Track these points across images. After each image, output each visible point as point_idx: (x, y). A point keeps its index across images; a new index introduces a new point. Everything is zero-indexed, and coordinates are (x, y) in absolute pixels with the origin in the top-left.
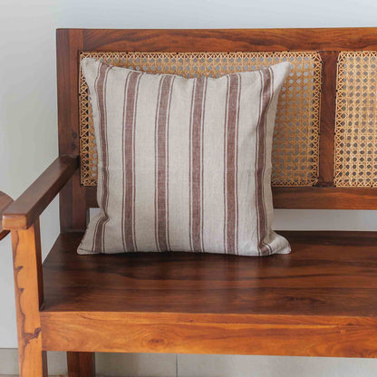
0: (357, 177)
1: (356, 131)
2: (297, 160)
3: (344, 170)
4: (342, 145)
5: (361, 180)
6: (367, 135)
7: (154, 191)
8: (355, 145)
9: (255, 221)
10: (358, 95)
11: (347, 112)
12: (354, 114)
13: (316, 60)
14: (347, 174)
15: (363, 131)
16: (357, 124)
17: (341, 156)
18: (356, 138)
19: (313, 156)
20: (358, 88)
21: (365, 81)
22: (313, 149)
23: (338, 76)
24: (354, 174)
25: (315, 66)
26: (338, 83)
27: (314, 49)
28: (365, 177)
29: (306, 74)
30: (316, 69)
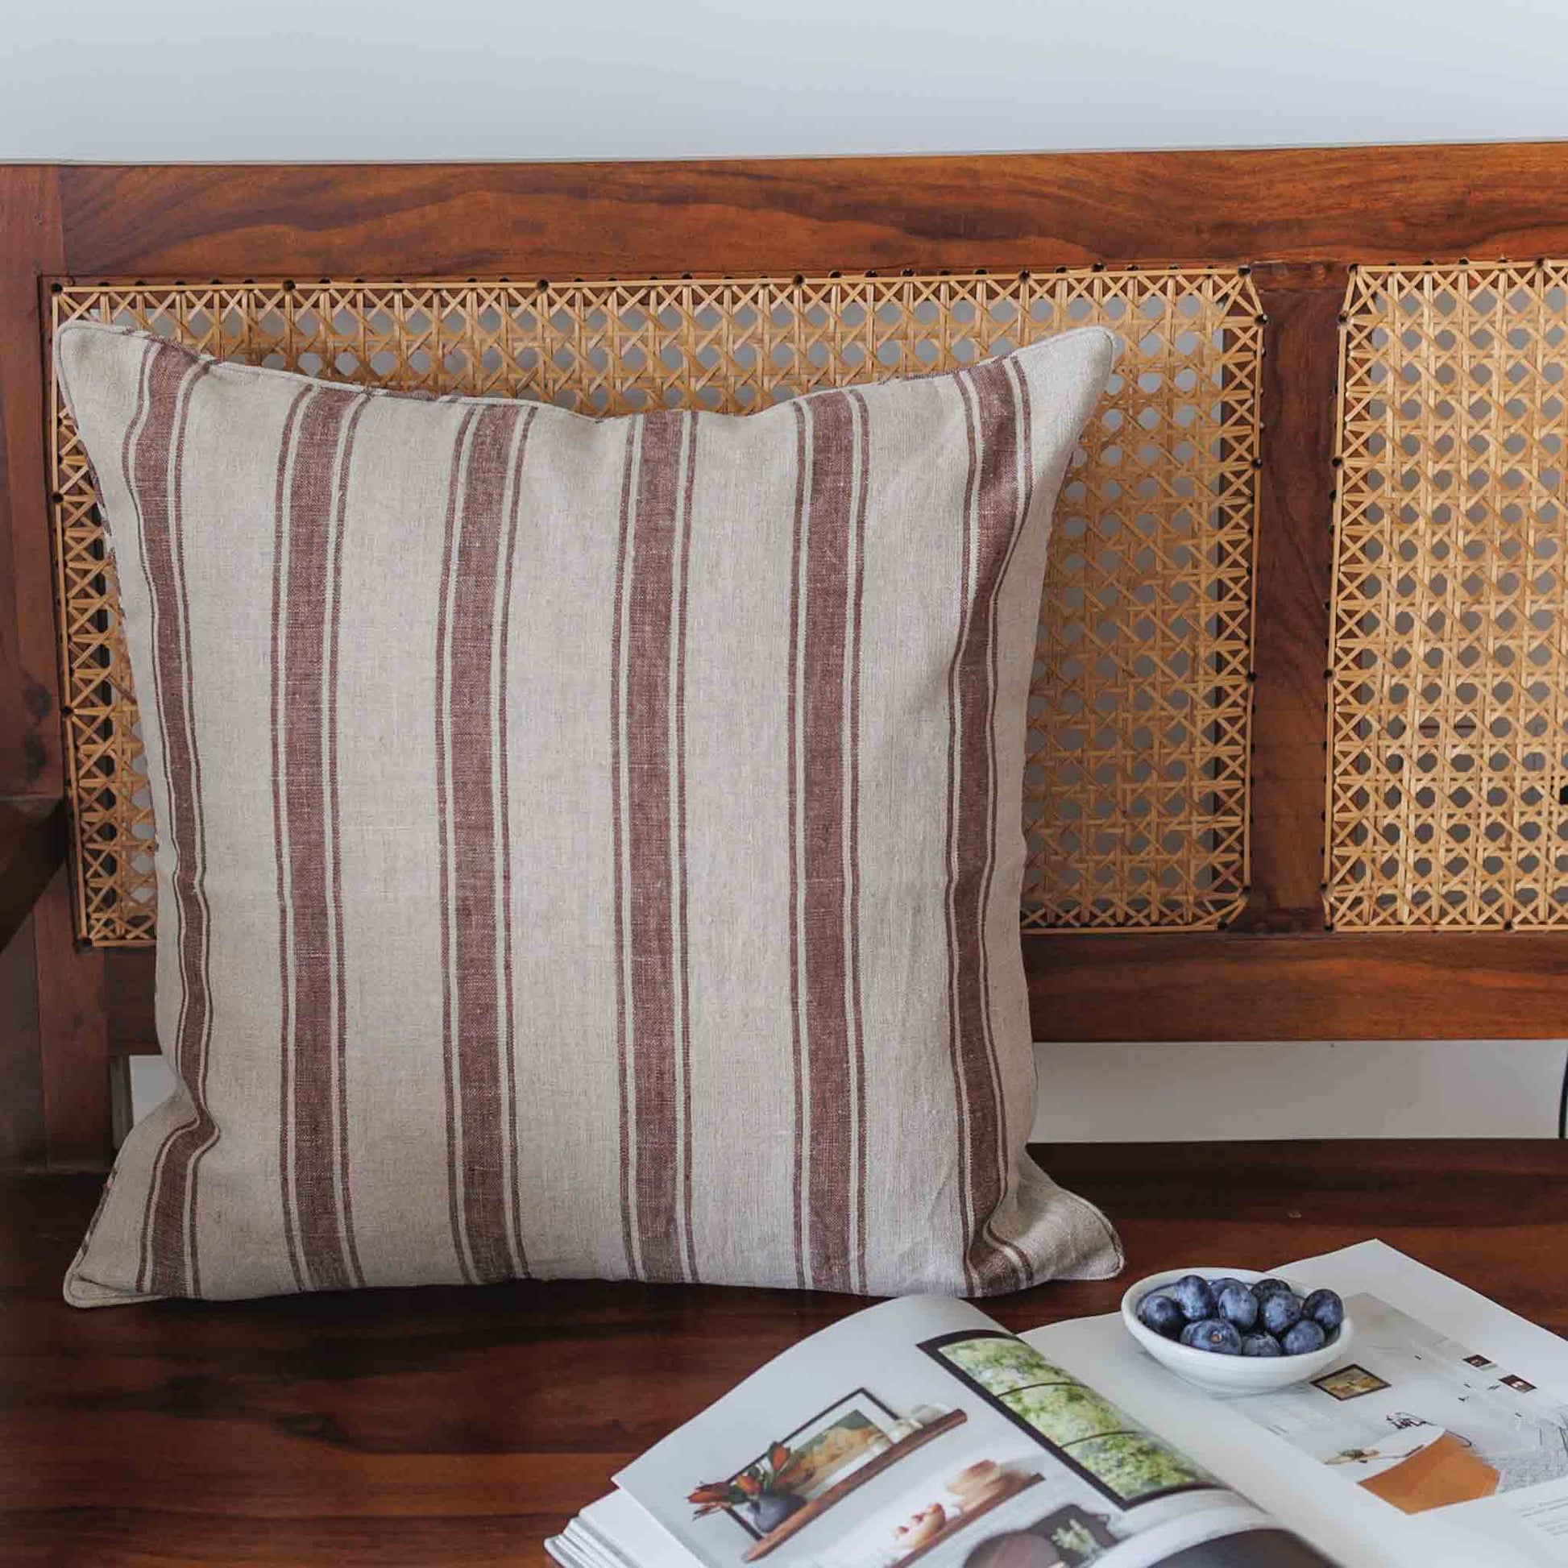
0: (1437, 885)
1: (1434, 658)
2: (1142, 807)
3: (1375, 850)
4: (1362, 729)
5: (1455, 898)
6: (1488, 676)
7: (438, 1000)
8: (1429, 728)
9: (950, 1131)
10: (1442, 481)
11: (1391, 568)
12: (1425, 575)
13: (1236, 310)
14: (1390, 868)
15: (1468, 657)
16: (1436, 623)
17: (1357, 781)
18: (1431, 693)
19: (1221, 784)
20: (1444, 446)
21: (1479, 410)
22: (1223, 751)
23: (1346, 390)
24: (1422, 867)
25: (1229, 338)
26: (1344, 423)
27: (1224, 255)
28: (1473, 882)
29: (1185, 381)
30: (1232, 358)
